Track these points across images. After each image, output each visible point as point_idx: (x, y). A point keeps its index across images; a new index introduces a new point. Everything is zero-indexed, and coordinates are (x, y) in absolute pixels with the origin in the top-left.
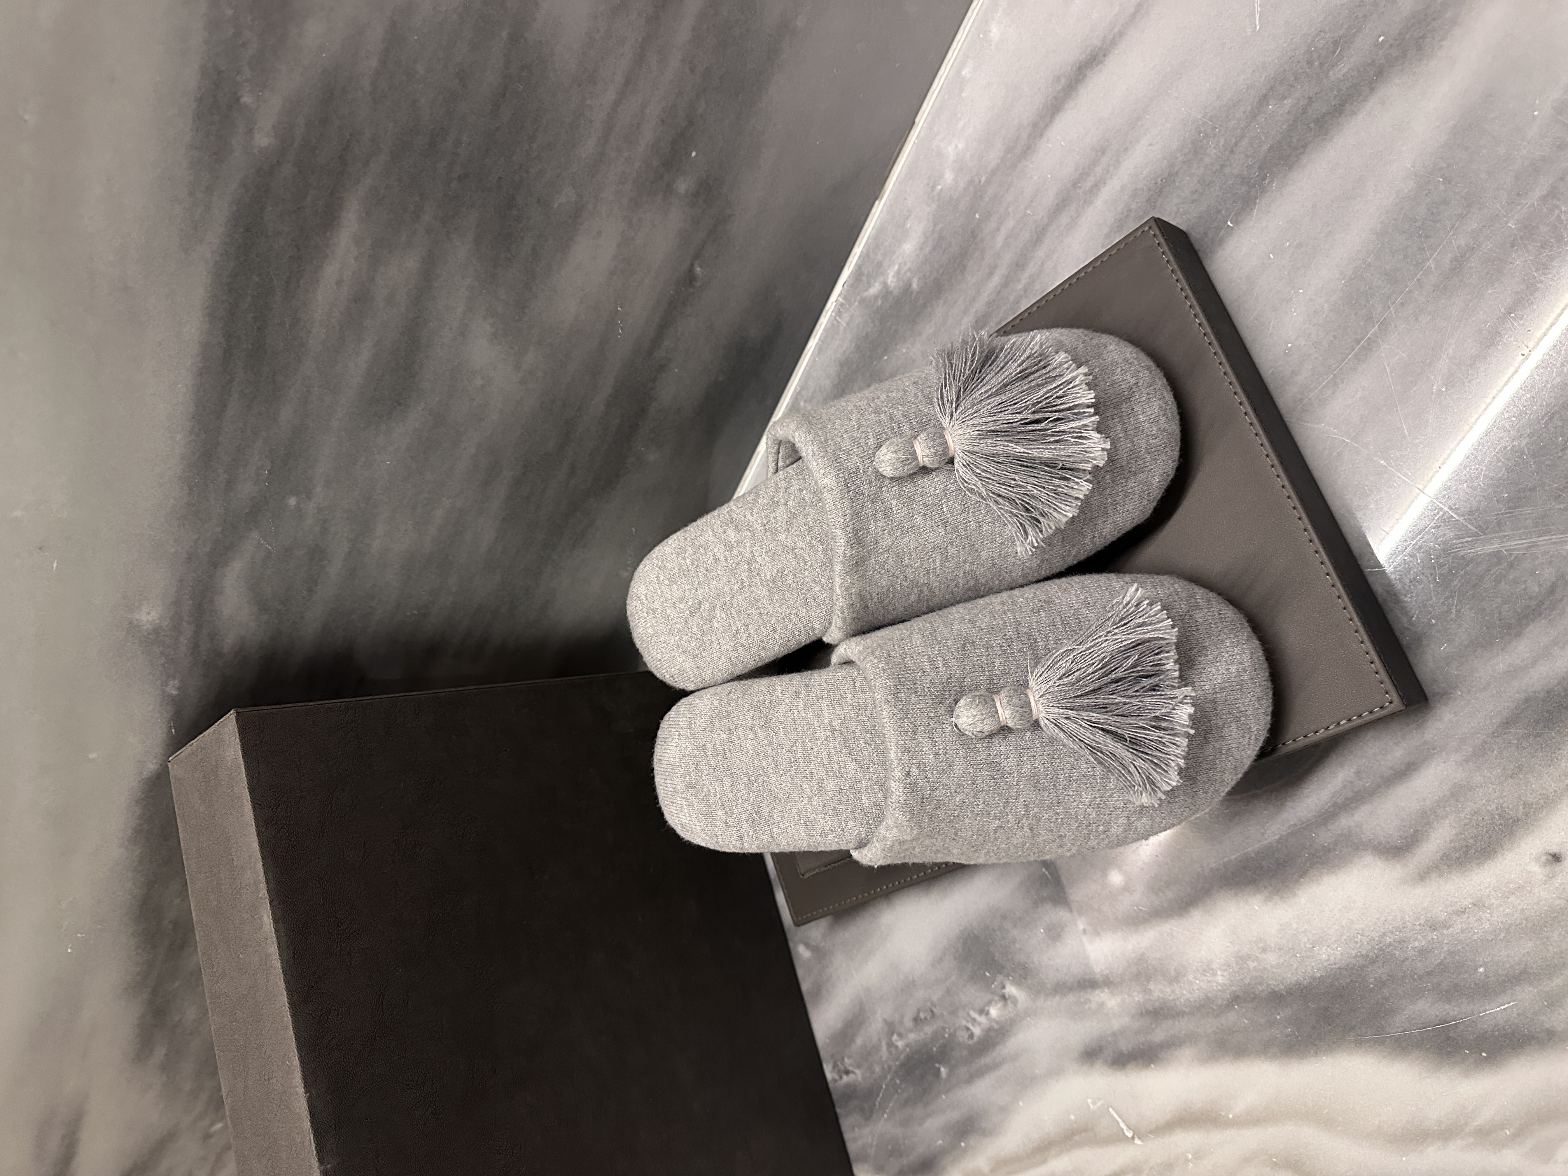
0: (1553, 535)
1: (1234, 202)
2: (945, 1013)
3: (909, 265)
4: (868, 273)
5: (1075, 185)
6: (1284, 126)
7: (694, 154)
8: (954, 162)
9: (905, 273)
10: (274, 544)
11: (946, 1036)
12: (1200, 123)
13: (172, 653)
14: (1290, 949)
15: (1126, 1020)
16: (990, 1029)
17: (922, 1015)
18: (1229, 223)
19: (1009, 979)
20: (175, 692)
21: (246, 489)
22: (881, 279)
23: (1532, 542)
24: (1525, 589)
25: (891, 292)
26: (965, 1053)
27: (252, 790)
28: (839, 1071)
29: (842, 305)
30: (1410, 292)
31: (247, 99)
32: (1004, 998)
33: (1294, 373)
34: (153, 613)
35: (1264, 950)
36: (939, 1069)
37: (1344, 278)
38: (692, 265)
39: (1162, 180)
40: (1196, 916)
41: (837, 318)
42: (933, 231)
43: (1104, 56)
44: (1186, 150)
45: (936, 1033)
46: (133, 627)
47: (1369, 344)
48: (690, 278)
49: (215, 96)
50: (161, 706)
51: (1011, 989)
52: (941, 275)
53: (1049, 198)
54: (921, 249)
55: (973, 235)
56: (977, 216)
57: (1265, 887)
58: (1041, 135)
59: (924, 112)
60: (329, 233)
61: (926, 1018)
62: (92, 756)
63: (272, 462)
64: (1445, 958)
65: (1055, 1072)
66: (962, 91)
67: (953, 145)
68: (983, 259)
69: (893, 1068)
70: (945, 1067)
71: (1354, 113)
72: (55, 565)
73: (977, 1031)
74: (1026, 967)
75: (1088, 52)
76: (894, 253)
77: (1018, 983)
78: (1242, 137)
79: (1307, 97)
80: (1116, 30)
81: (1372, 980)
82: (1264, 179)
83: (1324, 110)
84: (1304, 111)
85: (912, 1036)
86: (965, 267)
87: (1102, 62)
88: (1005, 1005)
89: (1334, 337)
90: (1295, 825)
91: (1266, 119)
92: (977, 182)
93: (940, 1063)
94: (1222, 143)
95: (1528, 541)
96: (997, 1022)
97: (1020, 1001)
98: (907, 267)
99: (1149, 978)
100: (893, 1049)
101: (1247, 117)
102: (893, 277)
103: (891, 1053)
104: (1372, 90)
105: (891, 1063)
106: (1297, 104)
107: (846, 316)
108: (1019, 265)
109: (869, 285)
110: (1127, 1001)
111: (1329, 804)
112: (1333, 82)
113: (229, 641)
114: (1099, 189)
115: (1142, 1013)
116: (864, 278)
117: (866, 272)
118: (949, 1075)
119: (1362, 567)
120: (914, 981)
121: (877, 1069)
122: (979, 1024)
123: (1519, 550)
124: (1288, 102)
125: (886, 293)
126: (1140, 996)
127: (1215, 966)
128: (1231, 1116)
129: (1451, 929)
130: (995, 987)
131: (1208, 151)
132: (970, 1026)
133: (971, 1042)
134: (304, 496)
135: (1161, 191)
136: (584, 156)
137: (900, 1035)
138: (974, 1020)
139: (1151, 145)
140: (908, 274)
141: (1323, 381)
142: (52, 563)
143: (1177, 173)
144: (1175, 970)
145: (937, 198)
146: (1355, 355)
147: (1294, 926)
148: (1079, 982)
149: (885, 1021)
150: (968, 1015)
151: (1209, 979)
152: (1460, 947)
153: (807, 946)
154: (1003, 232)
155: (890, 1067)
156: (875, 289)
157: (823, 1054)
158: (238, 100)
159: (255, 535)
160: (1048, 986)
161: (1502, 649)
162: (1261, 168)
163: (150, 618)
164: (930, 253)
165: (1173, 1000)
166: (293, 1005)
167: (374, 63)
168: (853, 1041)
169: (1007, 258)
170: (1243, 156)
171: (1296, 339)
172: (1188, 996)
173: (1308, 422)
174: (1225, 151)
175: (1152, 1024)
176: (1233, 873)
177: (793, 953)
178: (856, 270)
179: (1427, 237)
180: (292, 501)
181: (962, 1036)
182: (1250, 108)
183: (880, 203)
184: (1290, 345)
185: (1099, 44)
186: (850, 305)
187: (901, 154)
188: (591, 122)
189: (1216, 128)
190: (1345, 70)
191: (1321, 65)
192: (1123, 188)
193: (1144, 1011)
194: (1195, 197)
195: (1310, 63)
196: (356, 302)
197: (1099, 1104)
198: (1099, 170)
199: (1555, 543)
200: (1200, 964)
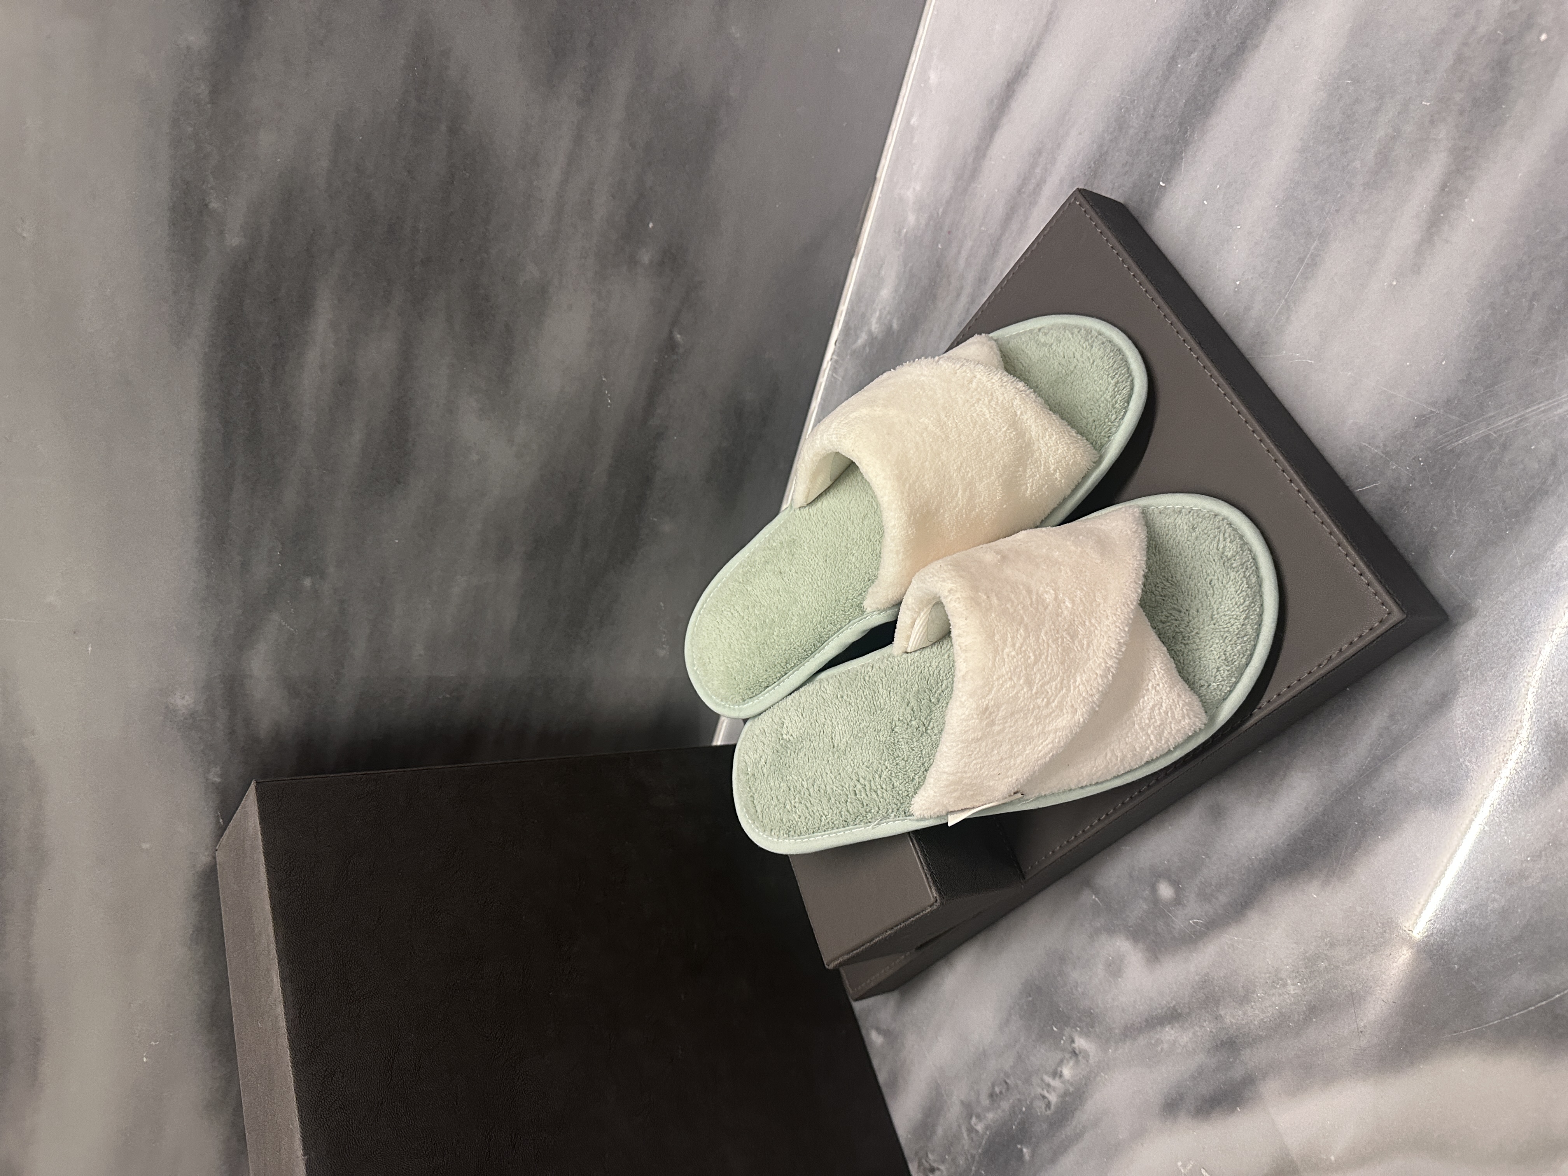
0: (1539, 403)
1: (1162, 162)
2: (1019, 1082)
3: (888, 309)
4: (855, 325)
5: (1019, 191)
6: (1195, 79)
7: (651, 225)
8: (914, 203)
9: (886, 318)
10: (295, 626)
11: (1024, 1109)
12: (1120, 100)
13: (210, 738)
14: (1359, 940)
15: (1201, 1058)
16: (1066, 1094)
17: (997, 1090)
18: (1161, 183)
19: (1077, 1030)
20: (218, 780)
21: (261, 571)
22: (866, 328)
23: (1520, 417)
24: (1524, 469)
25: (876, 338)
26: (1045, 1126)
27: (267, 854)
28: (925, 1169)
29: (836, 362)
30: (1342, 196)
31: (214, 205)
32: (1074, 1053)
33: (1248, 309)
34: (187, 697)
35: (1332, 945)
36: (1021, 1150)
37: (1277, 203)
38: (671, 332)
39: (1094, 163)
40: (1254, 917)
41: (834, 375)
42: (905, 271)
43: (1027, 68)
44: (1111, 129)
45: (1013, 1107)
46: (169, 712)
47: (1313, 260)
48: (671, 346)
49: (185, 204)
50: (205, 794)
51: (1081, 1043)
52: (917, 309)
53: (999, 210)
54: (896, 291)
55: (939, 265)
56: (940, 246)
57: (1320, 870)
58: (984, 156)
59: (883, 167)
60: (306, 322)
61: (1001, 1093)
62: (146, 846)
63: (282, 543)
64: (1531, 917)
65: (1139, 1134)
66: (912, 138)
67: (911, 190)
68: (949, 283)
69: (977, 1158)
70: (1027, 1148)
71: (1256, 47)
72: (90, 649)
73: (1053, 1098)
74: (1091, 1013)
75: (1013, 69)
76: (874, 302)
77: (1086, 1034)
78: (1159, 100)
79: (1210, 46)
80: (1034, 43)
81: (1456, 959)
82: (1185, 133)
83: (1228, 53)
84: (1210, 59)
85: (990, 1116)
86: (935, 296)
87: (1026, 74)
88: (1077, 1062)
89: (1279, 262)
90: (1338, 790)
91: (1177, 78)
92: (935, 215)
93: (1021, 1143)
94: (1142, 112)
95: (1516, 416)
96: (1072, 1084)
97: (1091, 1054)
98: (885, 312)
99: (1217, 1003)
100: (973, 1135)
101: (1160, 82)
102: (876, 323)
103: (972, 1140)
104: (1269, 20)
105: (974, 1152)
106: (1203, 55)
107: (841, 371)
108: (982, 280)
109: (857, 337)
110: (1199, 1034)
111: (1369, 759)
112: (1231, 24)
113: (264, 726)
114: (1041, 189)
115: (1217, 1046)
116: (852, 332)
117: (853, 326)
118: (1033, 1155)
119: (1351, 489)
120: (984, 1051)
121: (961, 1161)
122: (1054, 1089)
123: (1507, 428)
124: (1194, 55)
125: (872, 339)
126: (1212, 1025)
127: (1283, 975)
128: (1333, 1158)
129: (1530, 880)
130: (1064, 1042)
131: (1130, 123)
132: (1046, 1094)
133: (1049, 1112)
134: (318, 577)
135: (1095, 173)
136: (540, 234)
137: (978, 1117)
138: (1049, 1085)
139: (1080, 134)
140: (889, 317)
141: (1276, 309)
142: (87, 647)
143: (1107, 152)
144: (1243, 987)
145: (903, 241)
146: (1302, 274)
147: (1359, 909)
148: (1147, 1021)
149: (962, 1102)
150: (1042, 1080)
151: (1280, 991)
152: (1545, 900)
153: (879, 1030)
154: (964, 254)
155: (973, 1157)
156: (863, 338)
157: (908, 1152)
158: (206, 205)
159: (276, 617)
160: (1117, 1031)
161: (1515, 542)
162: (1181, 124)
163: (185, 703)
164: (904, 292)
165: (1247, 1023)
166: (295, 1064)
167: (325, 163)
168: (934, 1132)
169: (971, 277)
170: (1163, 117)
171: (1243, 275)
172: (1262, 1016)
173: (1269, 354)
174: (1146, 118)
175: (1229, 1057)
176: (1283, 860)
177: (866, 1040)
178: (845, 327)
179: (1348, 139)
180: (307, 582)
181: (1039, 1105)
182: (1161, 72)
183: (857, 259)
184: (1238, 283)
185: (1022, 60)
186: (843, 360)
187: (869, 210)
188: (542, 201)
189: (1134, 100)
190: (1241, 10)
191: (1218, 13)
192: (1062, 181)
193: (1219, 1042)
194: (1127, 168)
195: (1207, 15)
196: (341, 385)
197: (1189, 1167)
198: (1038, 170)
199: (1543, 411)
200: (1268, 975)
